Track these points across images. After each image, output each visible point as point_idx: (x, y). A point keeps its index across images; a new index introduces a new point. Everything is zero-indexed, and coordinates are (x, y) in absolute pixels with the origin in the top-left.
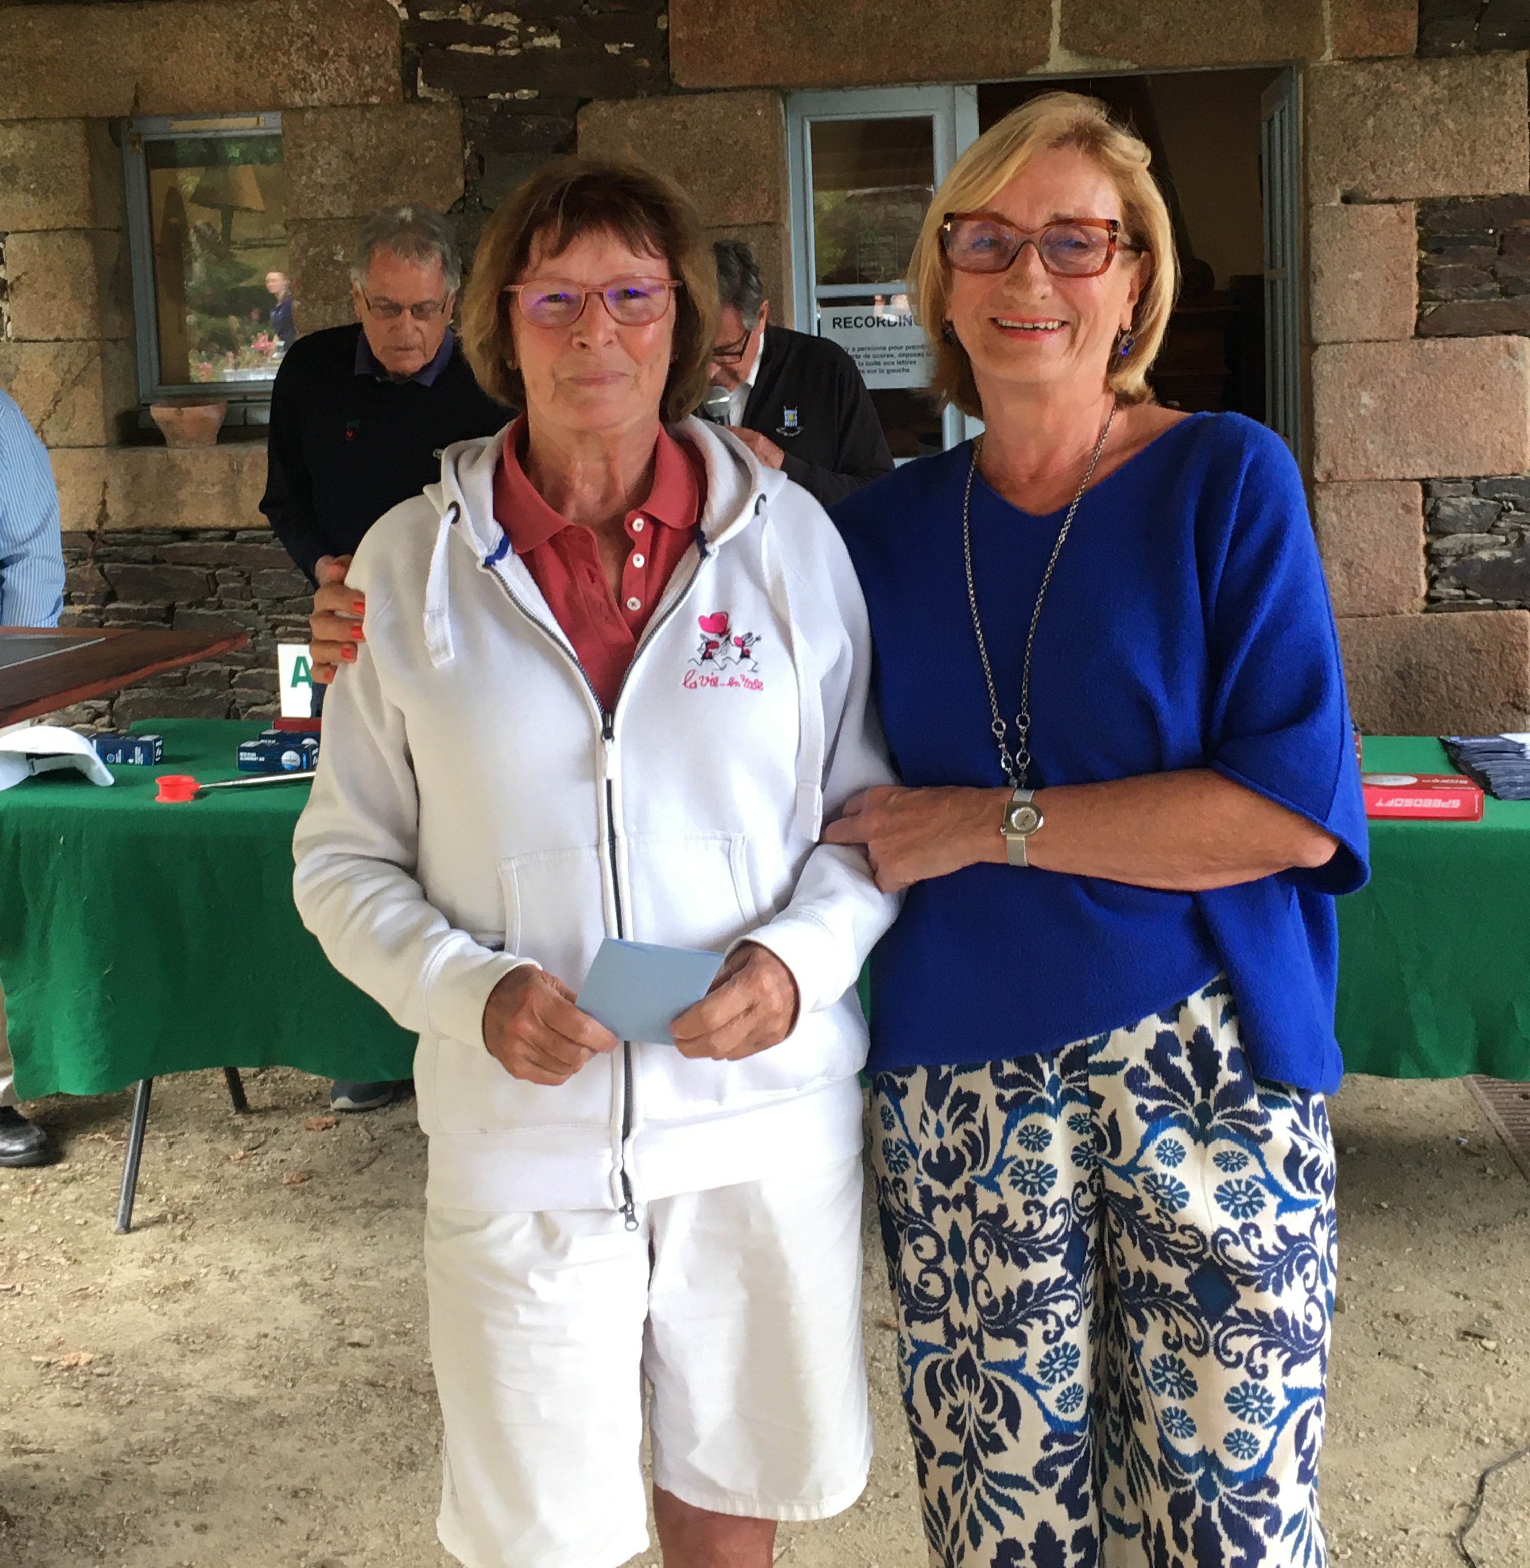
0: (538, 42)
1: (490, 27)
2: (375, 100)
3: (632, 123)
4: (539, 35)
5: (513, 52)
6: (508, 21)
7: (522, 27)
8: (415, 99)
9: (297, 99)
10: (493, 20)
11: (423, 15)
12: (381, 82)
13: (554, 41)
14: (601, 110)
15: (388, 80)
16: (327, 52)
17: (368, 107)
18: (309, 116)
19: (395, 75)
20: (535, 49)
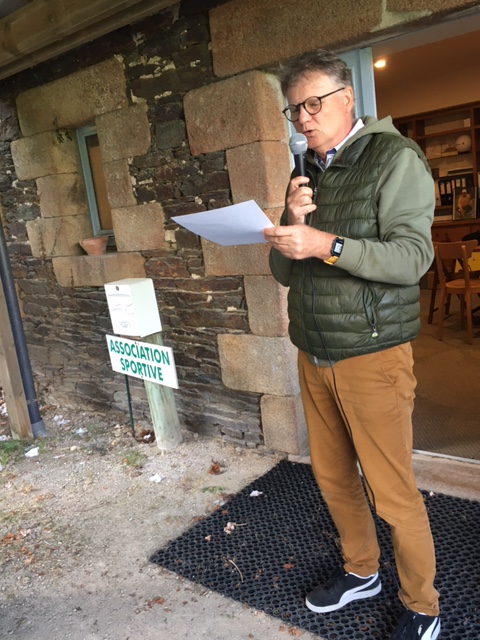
0: (167, 68)
1: (150, 65)
2: (119, 107)
3: (202, 100)
4: (166, 65)
5: (159, 75)
6: (155, 60)
7: (160, 62)
8: (132, 104)
9: (97, 112)
10: (152, 61)
11: (131, 65)
12: (120, 99)
13: (172, 66)
14: (190, 97)
15: (122, 97)
16: (102, 90)
17: (118, 110)
18: (102, 118)
19: (124, 94)
20: (165, 71)
